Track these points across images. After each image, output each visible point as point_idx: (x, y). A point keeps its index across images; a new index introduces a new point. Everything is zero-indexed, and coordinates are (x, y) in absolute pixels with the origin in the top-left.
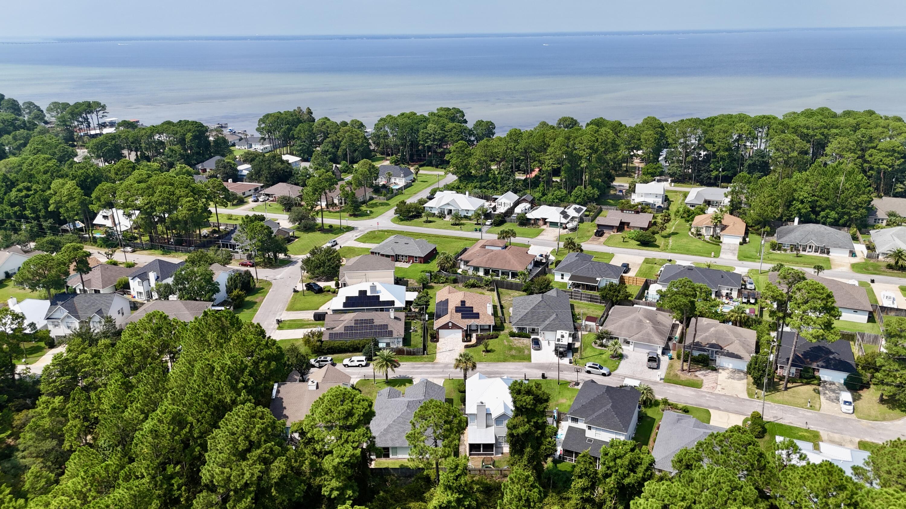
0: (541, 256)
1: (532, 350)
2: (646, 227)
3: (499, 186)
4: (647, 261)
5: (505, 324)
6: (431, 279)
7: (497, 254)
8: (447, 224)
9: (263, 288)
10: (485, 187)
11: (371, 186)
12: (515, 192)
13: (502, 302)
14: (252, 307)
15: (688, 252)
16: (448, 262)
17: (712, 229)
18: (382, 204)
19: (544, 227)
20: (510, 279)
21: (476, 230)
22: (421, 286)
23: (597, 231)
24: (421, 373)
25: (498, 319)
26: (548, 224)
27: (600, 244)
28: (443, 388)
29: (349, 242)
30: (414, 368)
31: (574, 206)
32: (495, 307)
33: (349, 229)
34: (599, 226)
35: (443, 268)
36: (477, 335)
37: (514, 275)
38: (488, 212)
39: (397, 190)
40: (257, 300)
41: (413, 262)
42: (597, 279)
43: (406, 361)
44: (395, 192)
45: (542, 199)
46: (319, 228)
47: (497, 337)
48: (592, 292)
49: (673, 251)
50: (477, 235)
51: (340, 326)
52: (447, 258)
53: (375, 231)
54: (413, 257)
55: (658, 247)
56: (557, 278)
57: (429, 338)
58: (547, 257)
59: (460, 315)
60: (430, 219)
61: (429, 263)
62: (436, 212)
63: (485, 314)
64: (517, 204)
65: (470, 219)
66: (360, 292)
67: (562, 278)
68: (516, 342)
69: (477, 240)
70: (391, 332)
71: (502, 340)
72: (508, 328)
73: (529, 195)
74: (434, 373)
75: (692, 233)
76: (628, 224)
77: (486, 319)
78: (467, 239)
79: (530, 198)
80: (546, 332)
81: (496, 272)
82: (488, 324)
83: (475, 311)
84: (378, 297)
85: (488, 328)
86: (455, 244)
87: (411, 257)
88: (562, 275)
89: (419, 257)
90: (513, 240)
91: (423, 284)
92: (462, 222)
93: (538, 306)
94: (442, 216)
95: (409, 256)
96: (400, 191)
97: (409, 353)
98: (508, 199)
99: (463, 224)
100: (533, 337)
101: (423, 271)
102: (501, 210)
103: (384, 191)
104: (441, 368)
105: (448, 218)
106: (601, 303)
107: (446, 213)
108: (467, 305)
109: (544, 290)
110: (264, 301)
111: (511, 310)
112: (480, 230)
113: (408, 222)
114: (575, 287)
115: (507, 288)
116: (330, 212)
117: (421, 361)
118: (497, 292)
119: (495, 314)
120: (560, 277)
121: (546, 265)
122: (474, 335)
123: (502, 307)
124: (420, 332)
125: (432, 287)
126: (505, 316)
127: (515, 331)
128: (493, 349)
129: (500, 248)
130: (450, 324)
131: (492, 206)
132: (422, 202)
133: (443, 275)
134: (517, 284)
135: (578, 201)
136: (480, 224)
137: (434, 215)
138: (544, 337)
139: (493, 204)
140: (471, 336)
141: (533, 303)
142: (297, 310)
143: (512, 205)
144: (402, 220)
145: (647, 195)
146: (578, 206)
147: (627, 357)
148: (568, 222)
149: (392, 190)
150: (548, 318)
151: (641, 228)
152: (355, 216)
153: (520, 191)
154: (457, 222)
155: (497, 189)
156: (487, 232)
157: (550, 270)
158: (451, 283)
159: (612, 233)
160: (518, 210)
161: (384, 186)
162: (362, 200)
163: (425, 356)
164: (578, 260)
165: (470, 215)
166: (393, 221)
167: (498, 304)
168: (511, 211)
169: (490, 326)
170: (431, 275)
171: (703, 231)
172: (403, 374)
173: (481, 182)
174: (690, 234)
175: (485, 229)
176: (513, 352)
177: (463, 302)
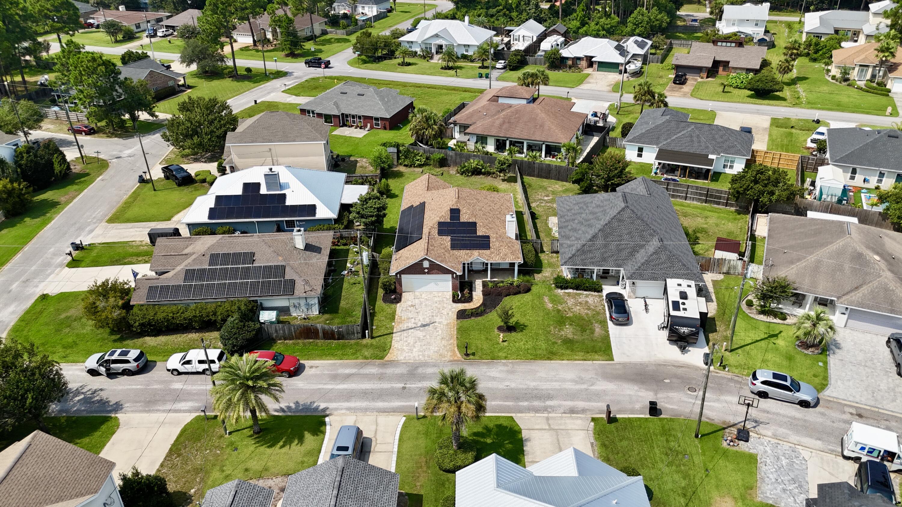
0: (595, 115)
1: (610, 324)
2: (758, 67)
3: (514, 14)
4: (776, 123)
5: (542, 256)
6: (398, 158)
7: (518, 111)
8: (434, 68)
9: (88, 175)
10: (492, 16)
11: (326, 15)
12: (540, 20)
13: (533, 205)
14: (44, 214)
15: (840, 107)
16: (430, 126)
17: (870, 70)
18: (339, 41)
19: (589, 71)
20: (544, 158)
21: (481, 76)
22: (378, 171)
23: (677, 76)
24: (349, 396)
25: (529, 247)
26: (595, 66)
27: (685, 95)
28: (393, 475)
29: (272, 95)
30: (335, 378)
31: (632, 39)
32: (519, 215)
33: (279, 74)
34: (677, 67)
35: (420, 139)
36: (485, 285)
37: (552, 150)
38: (500, 48)
39: (363, 21)
40: (63, 199)
41: (372, 128)
42: (711, 157)
43: (321, 356)
44: (360, 23)
45: (581, 31)
46: (229, 72)
47: (528, 290)
48: (701, 182)
49: (811, 105)
50: (483, 83)
51: (179, 268)
52: (428, 119)
53: (318, 79)
54: (371, 118)
55: (784, 99)
56: (631, 155)
57: (381, 292)
58: (605, 117)
59: (447, 240)
60: (407, 60)
61: (399, 128)
62: (418, 50)
63: (503, 237)
64: (542, 37)
65: (472, 61)
66: (247, 186)
67: (640, 156)
68: (571, 302)
69: (482, 91)
70: (292, 283)
71: (540, 297)
72: (550, 265)
73: (560, 26)
74: (381, 395)
75: (834, 77)
76: (726, 64)
77: (504, 250)
78: (466, 90)
79: (563, 30)
80: (638, 282)
81: (517, 144)
82: (509, 261)
83: (480, 232)
84: (284, 196)
85: (507, 267)
86: (446, 98)
87: (368, 118)
88: (640, 150)
89: (382, 119)
90: (544, 90)
91: (383, 169)
92: (458, 64)
93: (618, 218)
94: (427, 55)
95: (366, 118)
96: (369, 22)
97: (329, 335)
98: (529, 29)
99: (461, 68)
100: (608, 289)
101: (384, 145)
102: (520, 46)
103: (343, 22)
104: (400, 378)
105: (437, 60)
106: (727, 205)
107: (434, 50)
108: (464, 218)
109: (616, 181)
110: (75, 200)
111: (553, 222)
112: (487, 77)
113: (375, 65)
114: (667, 172)
115: (539, 176)
116: (257, 51)
117: (355, 355)
118: (523, 183)
119: (521, 235)
120: (636, 152)
121: (605, 130)
122: (478, 284)
123: (533, 216)
124: (362, 277)
125: (399, 175)
126: (542, 235)
127: (567, 274)
128: (522, 321)
129: (524, 102)
130: (426, 264)
131: (505, 42)
132: (397, 34)
133: (421, 152)
134: (559, 169)
135: (637, 31)
136: (487, 67)
137: (414, 54)
138: (634, 292)
139: (506, 40)
140: (470, 286)
141: (604, 212)
142: (128, 221)
143: (535, 39)
144: (365, 62)
145: (742, 22)
146: (640, 39)
147: (838, 346)
148: (629, 62)
149: (357, 20)
150: (642, 246)
151: (748, 70)
152: (292, 55)
153: (546, 21)
154: (451, 64)
155: (511, 19)
156: (497, 79)
157: (614, 140)
158: (435, 166)
159: (700, 80)
160: (546, 45)
161: (345, 16)
162: (309, 34)
163: (367, 341)
164: (668, 121)
165: (470, 53)
166: (351, 63)
167: (525, 210)
168: (534, 48)
169: (512, 265)
170: (399, 152)
171: (854, 75)
172: (304, 400)
173: (487, 9)
174: (830, 79)
175: (495, 74)
176: (568, 331)
177: (455, 213)
